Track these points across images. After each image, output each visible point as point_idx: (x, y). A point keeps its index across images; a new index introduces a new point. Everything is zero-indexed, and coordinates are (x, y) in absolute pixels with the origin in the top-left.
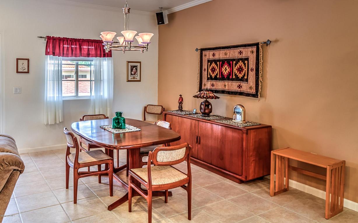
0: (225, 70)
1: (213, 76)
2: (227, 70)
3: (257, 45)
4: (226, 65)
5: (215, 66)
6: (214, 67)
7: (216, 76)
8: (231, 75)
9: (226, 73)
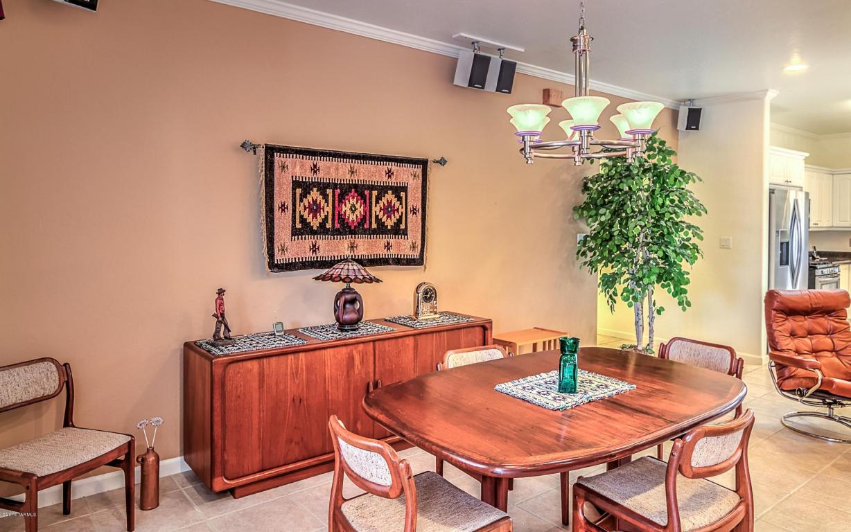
0: (351, 209)
1: (315, 224)
2: (356, 209)
3: (424, 163)
4: (353, 198)
5: (320, 199)
6: (316, 200)
7: (322, 225)
8: (368, 222)
9: (352, 218)
